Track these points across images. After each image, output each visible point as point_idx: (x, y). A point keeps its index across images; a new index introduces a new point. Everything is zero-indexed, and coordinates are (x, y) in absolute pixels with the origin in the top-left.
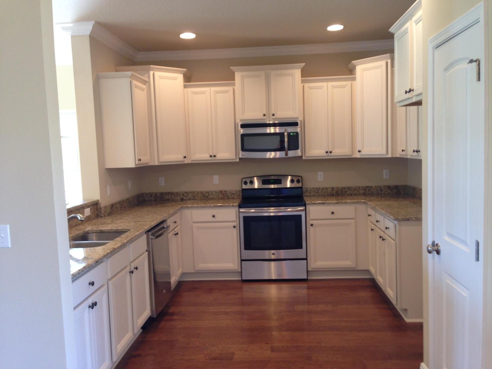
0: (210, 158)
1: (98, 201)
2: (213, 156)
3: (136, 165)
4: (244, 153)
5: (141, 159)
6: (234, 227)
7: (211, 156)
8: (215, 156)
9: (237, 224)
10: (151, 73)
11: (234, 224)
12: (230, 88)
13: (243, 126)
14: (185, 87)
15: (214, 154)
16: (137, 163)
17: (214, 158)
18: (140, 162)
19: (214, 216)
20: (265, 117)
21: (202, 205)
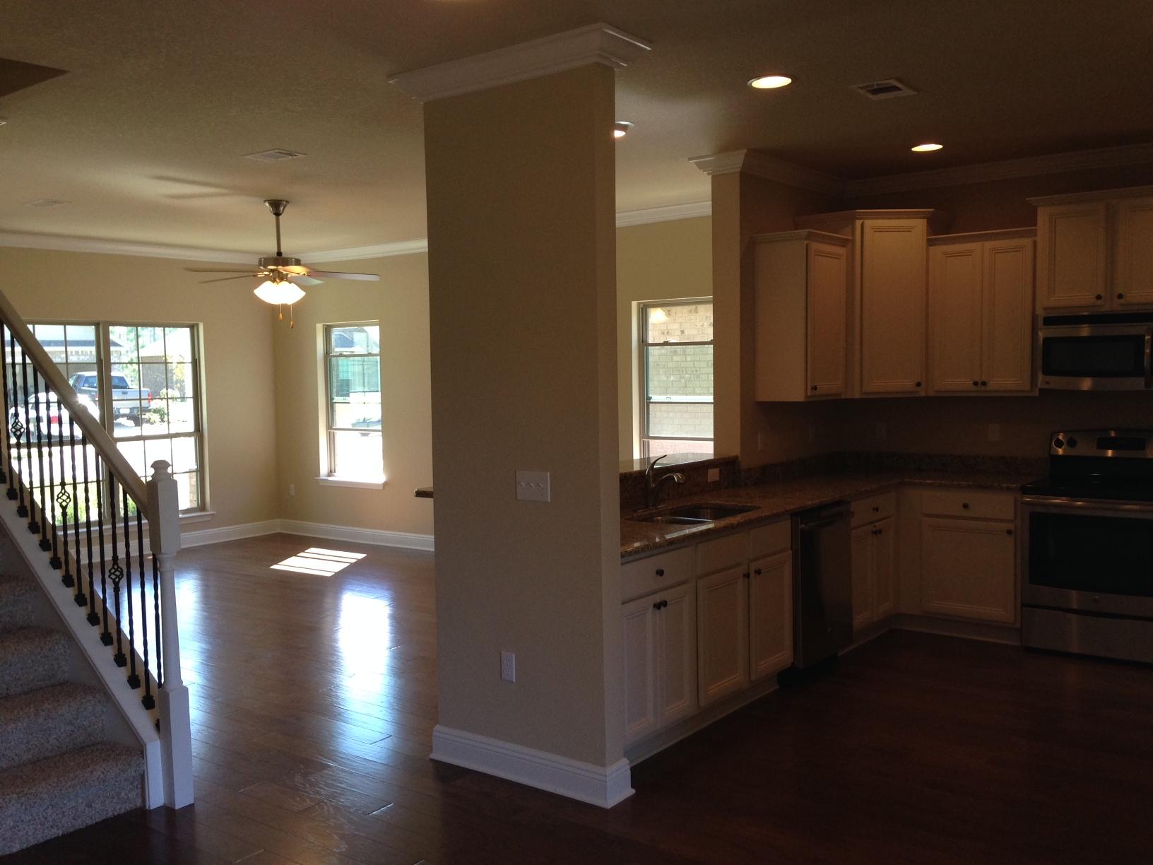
0: (974, 388)
1: (736, 457)
2: (980, 382)
3: (807, 396)
4: (1048, 378)
5: (818, 387)
6: (1009, 532)
7: (976, 384)
8: (984, 384)
9: (1016, 527)
10: (858, 223)
11: (1011, 527)
12: (1027, 242)
13: (1049, 321)
14: (930, 243)
15: (984, 379)
16: (809, 394)
17: (983, 388)
18: (817, 392)
19: (965, 506)
20: (1099, 302)
21: (943, 482)
